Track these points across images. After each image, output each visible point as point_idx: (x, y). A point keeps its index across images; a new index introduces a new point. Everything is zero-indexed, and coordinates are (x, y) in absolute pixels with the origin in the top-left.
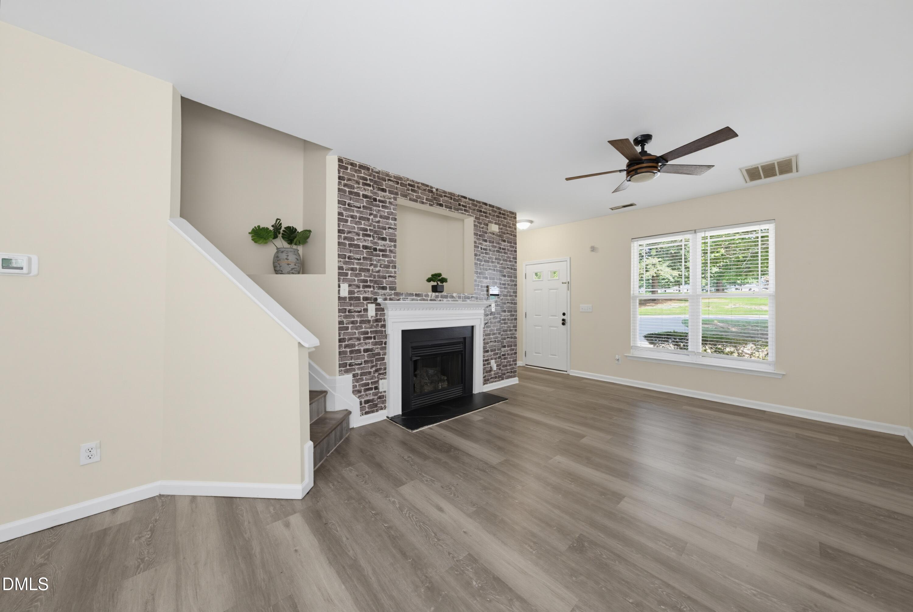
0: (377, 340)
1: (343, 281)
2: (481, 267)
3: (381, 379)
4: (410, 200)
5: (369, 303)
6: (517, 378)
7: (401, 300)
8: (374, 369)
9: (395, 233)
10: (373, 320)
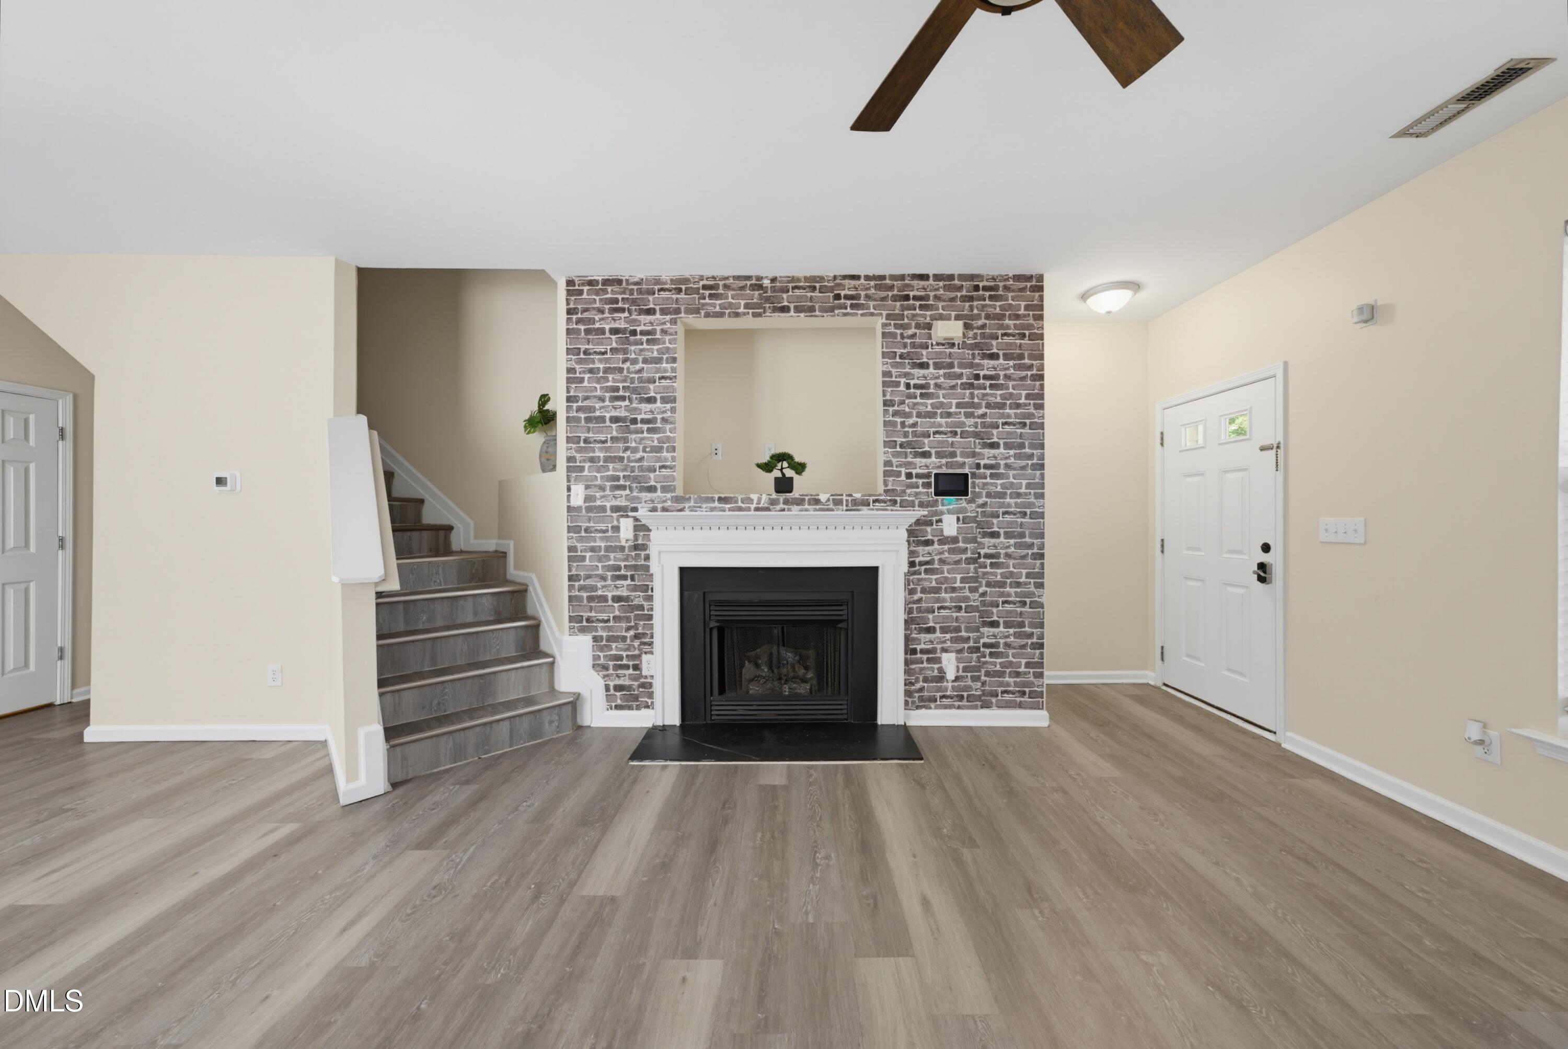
0: (637, 583)
1: (575, 481)
2: (906, 429)
3: (646, 653)
4: (707, 315)
5: (622, 516)
6: (1044, 713)
7: (686, 509)
8: (632, 633)
9: (673, 386)
10: (629, 547)
